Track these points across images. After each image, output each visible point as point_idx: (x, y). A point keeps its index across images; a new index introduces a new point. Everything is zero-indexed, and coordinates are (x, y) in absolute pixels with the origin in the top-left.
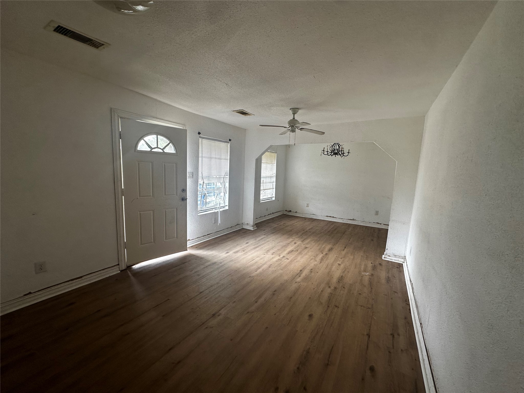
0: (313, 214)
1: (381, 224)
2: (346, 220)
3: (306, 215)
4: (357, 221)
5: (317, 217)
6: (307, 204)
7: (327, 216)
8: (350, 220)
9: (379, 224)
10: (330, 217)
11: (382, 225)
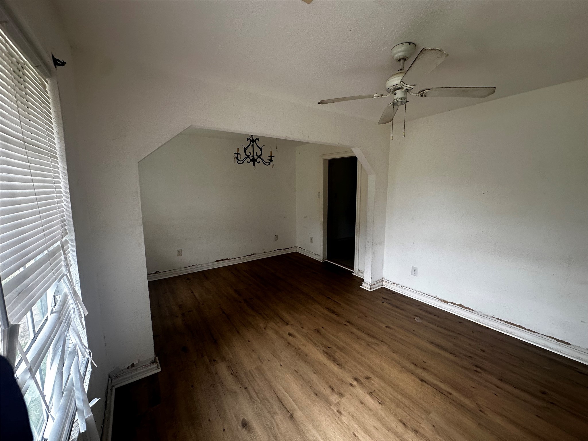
0: (193, 265)
1: (281, 250)
2: (244, 258)
3: (179, 272)
4: (257, 254)
5: (200, 268)
6: (178, 250)
7: (217, 261)
8: (249, 255)
9: (280, 251)
10: (222, 260)
11: (283, 250)
